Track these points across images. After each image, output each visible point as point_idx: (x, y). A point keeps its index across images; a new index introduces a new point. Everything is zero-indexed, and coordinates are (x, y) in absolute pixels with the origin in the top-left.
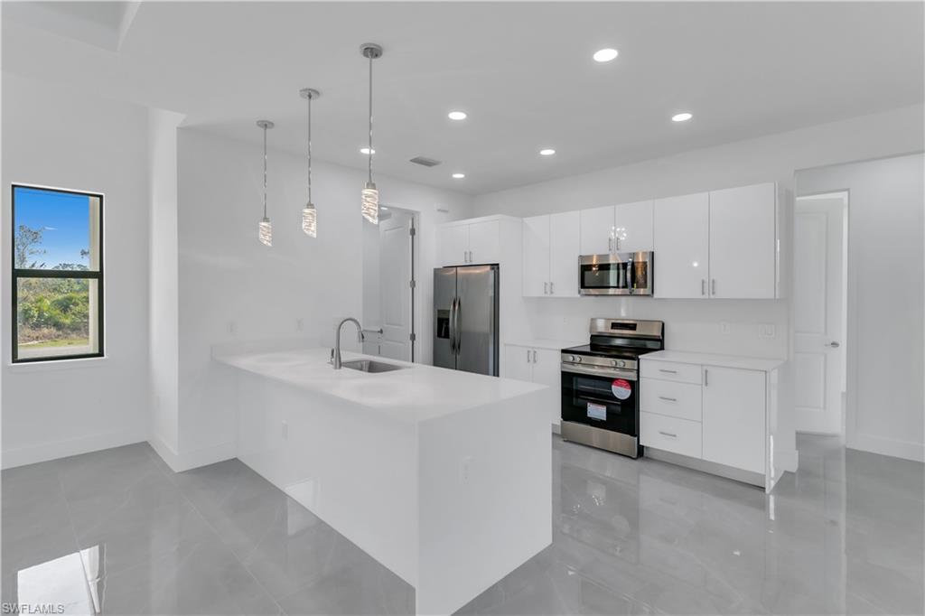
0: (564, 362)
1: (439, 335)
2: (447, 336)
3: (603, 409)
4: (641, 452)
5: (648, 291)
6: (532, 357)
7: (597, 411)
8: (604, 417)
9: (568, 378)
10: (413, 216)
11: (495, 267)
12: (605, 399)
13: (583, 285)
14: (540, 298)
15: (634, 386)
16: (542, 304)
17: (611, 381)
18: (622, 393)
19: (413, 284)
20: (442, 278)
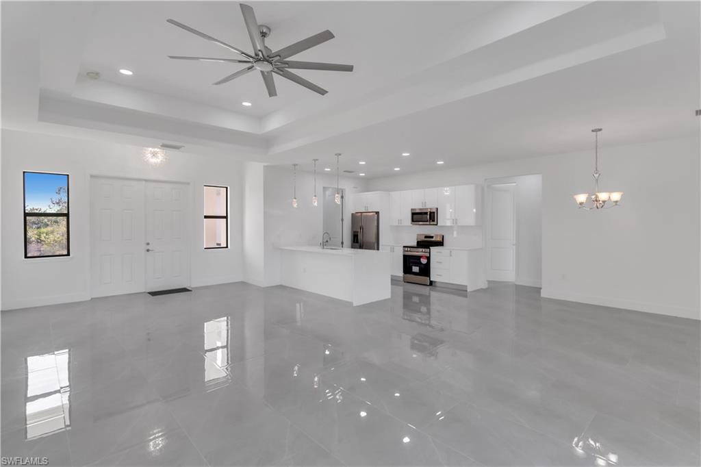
0: (404, 251)
1: (354, 242)
2: (357, 242)
3: (418, 268)
4: (431, 283)
5: (435, 223)
6: (392, 250)
7: (416, 269)
8: (418, 271)
9: (405, 257)
10: (342, 191)
11: (377, 213)
12: (419, 264)
13: (413, 221)
14: (397, 226)
15: (429, 258)
16: (398, 228)
17: (420, 257)
18: (424, 261)
19: (342, 220)
20: (355, 218)
